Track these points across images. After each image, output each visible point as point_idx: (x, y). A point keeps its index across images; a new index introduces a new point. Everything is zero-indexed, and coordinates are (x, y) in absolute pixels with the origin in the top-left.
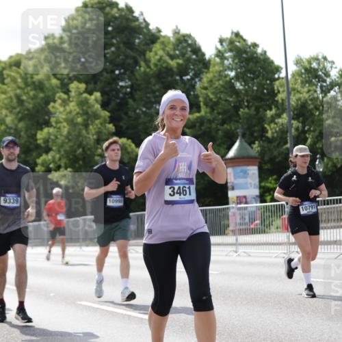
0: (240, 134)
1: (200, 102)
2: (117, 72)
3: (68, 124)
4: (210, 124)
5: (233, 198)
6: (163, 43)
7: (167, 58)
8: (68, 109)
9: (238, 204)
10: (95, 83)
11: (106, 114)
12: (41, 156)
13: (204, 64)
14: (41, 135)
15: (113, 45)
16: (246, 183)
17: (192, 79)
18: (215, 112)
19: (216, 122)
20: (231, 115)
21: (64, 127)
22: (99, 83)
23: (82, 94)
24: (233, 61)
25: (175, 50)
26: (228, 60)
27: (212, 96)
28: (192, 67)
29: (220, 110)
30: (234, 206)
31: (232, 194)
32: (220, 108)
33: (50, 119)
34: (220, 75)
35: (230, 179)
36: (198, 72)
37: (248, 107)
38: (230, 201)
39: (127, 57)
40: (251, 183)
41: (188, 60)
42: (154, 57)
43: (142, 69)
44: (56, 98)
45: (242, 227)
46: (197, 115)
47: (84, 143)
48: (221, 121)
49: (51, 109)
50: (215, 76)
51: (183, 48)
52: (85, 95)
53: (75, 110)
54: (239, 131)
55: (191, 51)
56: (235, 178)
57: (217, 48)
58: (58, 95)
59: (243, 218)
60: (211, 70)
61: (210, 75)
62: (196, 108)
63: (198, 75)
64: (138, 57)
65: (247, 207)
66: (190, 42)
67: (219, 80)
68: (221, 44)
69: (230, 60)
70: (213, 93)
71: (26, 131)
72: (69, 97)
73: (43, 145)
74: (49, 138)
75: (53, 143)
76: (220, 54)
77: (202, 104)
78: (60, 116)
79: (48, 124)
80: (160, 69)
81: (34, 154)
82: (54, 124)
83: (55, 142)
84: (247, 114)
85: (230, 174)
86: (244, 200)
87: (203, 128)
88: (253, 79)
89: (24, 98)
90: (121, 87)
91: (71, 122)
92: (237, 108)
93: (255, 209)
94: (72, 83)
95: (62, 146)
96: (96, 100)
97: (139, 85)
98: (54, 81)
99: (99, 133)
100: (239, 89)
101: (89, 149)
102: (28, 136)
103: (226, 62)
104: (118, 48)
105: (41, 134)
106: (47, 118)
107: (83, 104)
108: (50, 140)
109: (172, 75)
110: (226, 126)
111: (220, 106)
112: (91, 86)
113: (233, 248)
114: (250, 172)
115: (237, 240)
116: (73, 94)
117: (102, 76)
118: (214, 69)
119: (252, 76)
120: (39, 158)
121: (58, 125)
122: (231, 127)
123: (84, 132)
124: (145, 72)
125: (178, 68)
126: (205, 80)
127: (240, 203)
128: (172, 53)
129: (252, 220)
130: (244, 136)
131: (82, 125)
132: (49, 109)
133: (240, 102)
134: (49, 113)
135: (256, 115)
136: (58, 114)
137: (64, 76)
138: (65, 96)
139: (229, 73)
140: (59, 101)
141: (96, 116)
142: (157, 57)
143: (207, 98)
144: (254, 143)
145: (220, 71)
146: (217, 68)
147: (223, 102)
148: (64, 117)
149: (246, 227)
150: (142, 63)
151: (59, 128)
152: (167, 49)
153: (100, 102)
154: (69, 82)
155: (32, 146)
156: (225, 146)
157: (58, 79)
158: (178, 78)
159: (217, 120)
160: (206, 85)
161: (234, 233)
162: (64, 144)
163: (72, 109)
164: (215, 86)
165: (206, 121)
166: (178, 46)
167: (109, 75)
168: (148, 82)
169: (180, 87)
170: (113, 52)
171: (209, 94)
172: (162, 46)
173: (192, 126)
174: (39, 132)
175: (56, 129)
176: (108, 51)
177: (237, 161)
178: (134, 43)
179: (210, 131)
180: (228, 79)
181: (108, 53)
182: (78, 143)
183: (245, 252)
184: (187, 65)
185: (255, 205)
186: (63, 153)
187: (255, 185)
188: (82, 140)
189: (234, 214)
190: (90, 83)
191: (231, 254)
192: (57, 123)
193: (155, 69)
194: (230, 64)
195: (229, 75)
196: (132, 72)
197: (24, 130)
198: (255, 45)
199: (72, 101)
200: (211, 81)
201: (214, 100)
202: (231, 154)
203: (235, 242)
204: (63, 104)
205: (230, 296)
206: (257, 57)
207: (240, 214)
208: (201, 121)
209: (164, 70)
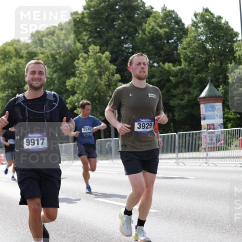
0: (209, 80)
1: (181, 58)
2: (122, 38)
3: (88, 75)
4: (188, 73)
5: (204, 126)
6: (155, 17)
7: (158, 28)
8: (88, 64)
9: (208, 129)
10: (107, 46)
11: (113, 67)
12: (69, 97)
13: (183, 31)
15: (119, 18)
16: (214, 115)
17: (175, 42)
18: (192, 65)
20: (203, 67)
21: (85, 77)
22: (109, 46)
23: (97, 53)
24: (204, 29)
25: (163, 21)
26: (201, 29)
27: (189, 54)
28: (175, 34)
29: (195, 64)
30: (205, 130)
31: (203, 123)
32: (195, 62)
33: (75, 72)
34: (195, 39)
35: (203, 112)
36: (180, 37)
37: (214, 61)
38: (203, 128)
39: (129, 26)
40: (217, 115)
41: (172, 29)
42: (148, 27)
43: (140, 36)
44: (79, 57)
45: (211, 146)
46: (179, 67)
47: (99, 88)
48: (195, 71)
49: (76, 65)
50: (191, 40)
51: (169, 20)
52: (99, 54)
53: (93, 65)
55: (174, 23)
56: (206, 112)
57: (193, 20)
58: (80, 54)
59: (211, 139)
60: (188, 36)
61: (188, 40)
62: (178, 62)
63: (180, 39)
64: (137, 27)
65: (214, 132)
66: (174, 16)
67: (194, 43)
68: (196, 17)
69: (202, 28)
70: (190, 52)
71: (59, 80)
72: (88, 56)
73: (70, 90)
74: (75, 85)
75: (77, 88)
76: (195, 25)
77: (182, 59)
78: (82, 69)
79: (74, 75)
80: (153, 35)
81: (65, 96)
82: (78, 75)
83: (79, 88)
84: (214, 66)
85: (202, 108)
86: (212, 127)
87: (183, 76)
88: (218, 42)
89: (57, 57)
90: (125, 48)
91: (91, 74)
92: (207, 62)
93: (220, 133)
95: (83, 90)
96: (106, 58)
97: (138, 47)
98: (79, 45)
99: (109, 80)
100: (209, 49)
101: (103, 92)
102: (60, 83)
103: (199, 30)
104: (123, 21)
105: (69, 82)
106: (73, 70)
108: (75, 86)
109: (161, 39)
110: (199, 75)
111: (195, 61)
112: (104, 48)
113: (205, 161)
114: (217, 107)
115: (207, 155)
116: (91, 53)
117: (112, 40)
118: (191, 35)
119: (218, 39)
120: (67, 99)
121: (81, 76)
122: (203, 76)
123: (99, 80)
124: (142, 37)
125: (165, 35)
126: (184, 43)
127: (210, 129)
128: (161, 24)
129: (218, 140)
130: (212, 81)
131: (98, 75)
132: (74, 65)
133: (209, 58)
134: (74, 67)
135: (220, 67)
136: (80, 68)
137: (86, 41)
138: (85, 55)
139: (202, 38)
140: (81, 59)
141: (107, 69)
142: (151, 27)
143: (186, 56)
144: (220, 87)
145: (195, 37)
146: (193, 34)
147: (197, 58)
148: (85, 70)
150: (140, 32)
151: (81, 78)
152: (157, 21)
153: (110, 59)
154: (89, 45)
155: (62, 91)
156: (198, 89)
157: (81, 43)
158: (165, 41)
159: (193, 71)
160: (185, 46)
161: (205, 150)
162: (85, 89)
163: (91, 64)
164: (191, 47)
165: (185, 72)
166: (165, 19)
167: (117, 40)
168: (145, 45)
169: (166, 48)
170: (120, 24)
171: (188, 53)
172: (154, 19)
173: (176, 76)
174: (68, 81)
175: (79, 79)
176: (117, 23)
177: (208, 99)
178: (134, 17)
179: (188, 79)
180: (200, 42)
181: (116, 25)
182: (95, 88)
183: (213, 163)
184: (171, 32)
185: (220, 130)
186: (84, 95)
187: (220, 116)
188: (98, 86)
189: (205, 137)
190: (104, 46)
191: (203, 164)
192: (80, 74)
193: (149, 35)
194: (202, 31)
195: (201, 39)
196: (133, 37)
197: (57, 79)
198: (220, 18)
199: (90, 59)
200: (189, 43)
201: (191, 57)
202: (203, 94)
203: (206, 156)
204: (85, 61)
205: (202, 194)
206: (221, 26)
207: (209, 137)
208: (182, 72)
209: (155, 36)
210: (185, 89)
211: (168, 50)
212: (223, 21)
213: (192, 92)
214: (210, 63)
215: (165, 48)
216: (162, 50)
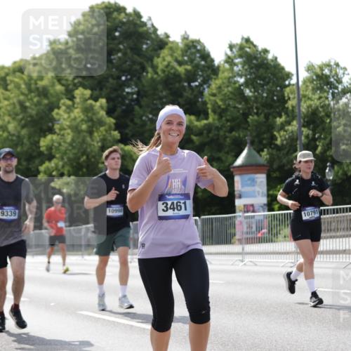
0: (248, 141)
1: (208, 108)
2: (123, 78)
3: (72, 131)
4: (218, 131)
5: (239, 207)
6: (171, 49)
7: (175, 64)
8: (72, 115)
9: (245, 212)
10: (101, 89)
11: (111, 121)
12: (44, 163)
13: (213, 70)
14: (44, 143)
15: (120, 50)
16: (254, 191)
17: (201, 85)
18: (224, 119)
19: (224, 129)
20: (240, 122)
21: (68, 134)
22: (104, 89)
23: (87, 100)
24: (243, 67)
25: (183, 56)
26: (238, 66)
27: (220, 103)
28: (200, 73)
29: (228, 118)
30: (241, 214)
31: (238, 203)
32: (228, 115)
33: (53, 126)
34: (229, 82)
35: (238, 187)
36: (206, 78)
37: (257, 114)
38: (237, 210)
39: (134, 62)
40: (258, 192)
41: (197, 67)
42: (161, 63)
43: (149, 75)
44: (61, 105)
45: (249, 236)
46: (205, 122)
47: (89, 150)
48: (229, 128)
49: (55, 116)
50: (223, 83)
51: (192, 54)
52: (90, 102)
53: (80, 117)
54: (248, 139)
55: (200, 57)
56: (242, 187)
57: (226, 54)
58: (62, 101)
59: (250, 227)
60: (220, 76)
61: (218, 82)
62: (204, 114)
63: (206, 81)
64: (145, 63)
65: (254, 216)
66: (199, 48)
67: (228, 86)
68: (231, 50)
69: (240, 66)
70: (222, 100)
71: (29, 138)
72: (74, 103)
73: (46, 152)
74: (53, 145)
75: (56, 150)
76: (229, 60)
77: (210, 111)
78: (64, 122)
79: (51, 131)
80: (168, 75)
81: (37, 161)
82: (57, 131)
83: (59, 150)
84: (256, 121)
85: (238, 182)
86: (251, 209)
87: (211, 135)
88: (262, 86)
89: (28, 104)
90: (128, 93)
91: (76, 129)
92: (245, 115)
93: (262, 218)
94: (77, 89)
95: (65, 153)
96: (102, 107)
97: (146, 92)
98: (59, 88)
99: (104, 140)
100: (248, 96)
101: (94, 157)
102: (31, 144)
103: (236, 68)
104: (125, 54)
105: (44, 141)
106: (50, 124)
107: (88, 110)
108: (53, 147)
109: (180, 82)
110: (234, 133)
111: (229, 113)
112: (97, 93)
113: (240, 257)
114: (259, 180)
115: (243, 249)
116: (77, 100)
117: (108, 82)
118: (223, 75)
119: (262, 82)
120: (41, 165)
121: (62, 132)
122: (239, 135)
123: (88, 139)
124: (152, 78)
125: (185, 75)
126: (213, 86)
127: (248, 212)
128: (180, 58)
129: (259, 229)
130: (252, 143)
131: (87, 132)
132: (53, 116)
133: (249, 109)
134: (53, 120)
135: (265, 122)
136: (62, 120)
137: (69, 82)
138: (69, 103)
139: (239, 80)
140: (63, 108)
141: (101, 123)
142: (165, 63)
143: (215, 105)
144: (263, 151)
145: (229, 78)
146: (226, 74)
147: (232, 109)
148: (68, 123)
149: (253, 236)
150: (150, 70)
151: (63, 135)
152: (175, 54)
153: (105, 108)
154: (74, 88)
155: (35, 154)
156: (233, 154)
157: (63, 85)
158: (186, 84)
159: (225, 127)
160: (214, 91)
161: (240, 241)
162: (68, 152)
163: (77, 115)
164: (223, 93)
165: (213, 128)
166: (187, 52)
167: (115, 81)
168: (155, 89)
169: (187, 94)
170: (120, 58)
171: (218, 101)
172: (170, 52)
173: (200, 133)
174: (42, 139)
175: (59, 136)
176: (115, 57)
177: (245, 168)
178: (141, 49)
179: (218, 139)
180: (237, 85)
181: (114, 59)
182: (82, 150)
183: (251, 262)
184: (195, 71)
185: (263, 213)
186: (66, 160)
187: (262, 193)
188: (86, 148)
189: (241, 223)
190: (96, 90)
191: (237, 263)
192: (61, 130)
193: (162, 75)
194: (240, 70)
195: (238, 82)
196: (139, 78)
197: (26, 137)
198: (266, 51)
199: (76, 108)
200: (220, 87)
201: (223, 107)
202: (239, 161)
203: (241, 251)
204: (68, 110)
205: (235, 307)
206: (267, 63)
207: (247, 223)
208: (209, 128)
209: (171, 76)
210: (214, 154)
211: (190, 96)
212: (270, 57)
213: (224, 158)
214: (251, 117)
215: (185, 94)
216: (181, 96)
